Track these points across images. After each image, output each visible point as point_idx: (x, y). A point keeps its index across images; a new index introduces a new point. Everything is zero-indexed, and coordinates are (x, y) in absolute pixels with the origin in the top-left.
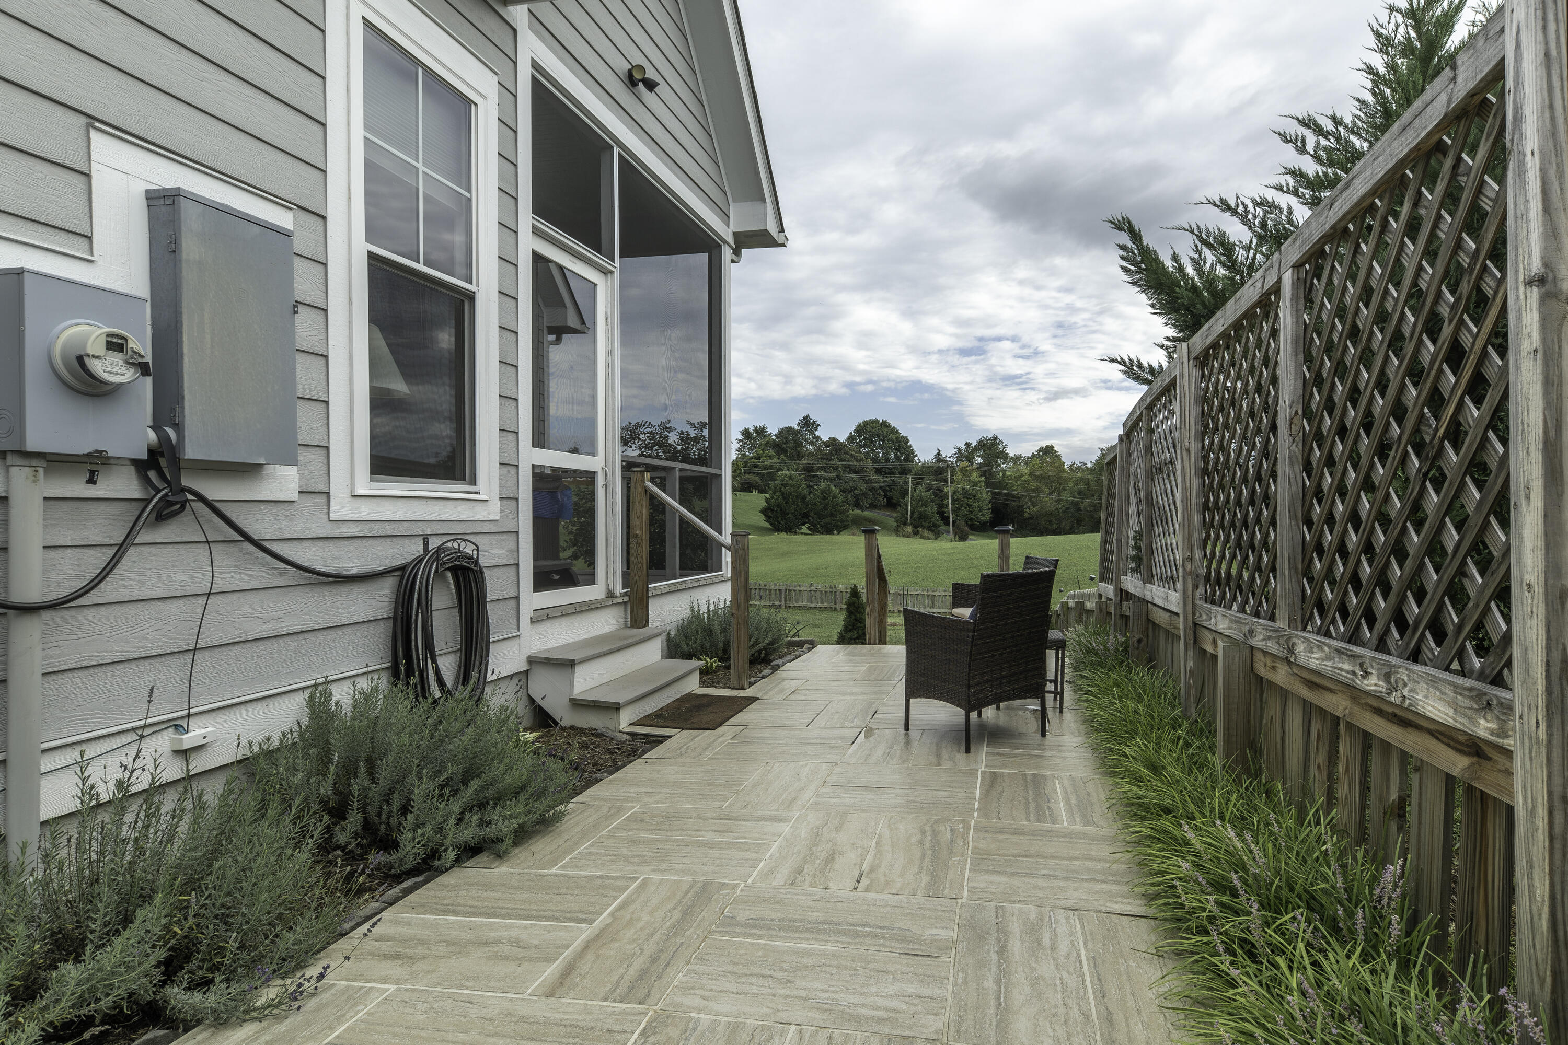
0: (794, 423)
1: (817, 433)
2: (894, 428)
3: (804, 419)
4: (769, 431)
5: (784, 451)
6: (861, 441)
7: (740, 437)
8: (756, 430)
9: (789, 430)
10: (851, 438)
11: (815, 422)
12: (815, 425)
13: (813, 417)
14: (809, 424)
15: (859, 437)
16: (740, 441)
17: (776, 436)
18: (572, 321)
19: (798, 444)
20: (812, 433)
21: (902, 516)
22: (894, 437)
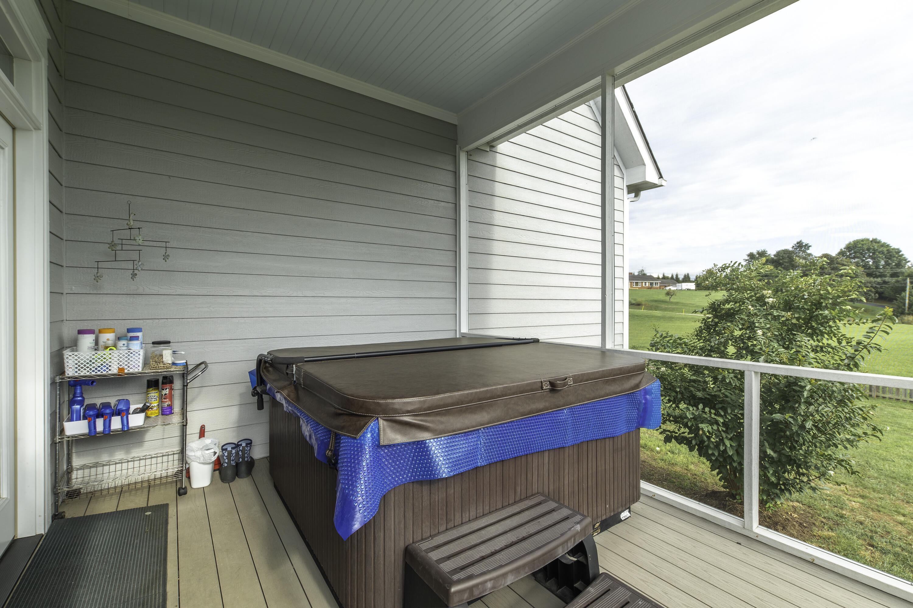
0: (789, 247)
1: (808, 252)
2: (885, 243)
3: (798, 243)
4: (769, 253)
5: (780, 264)
6: (850, 254)
7: (747, 258)
8: (758, 253)
9: (786, 252)
10: (842, 253)
11: (806, 245)
12: (807, 247)
13: (805, 242)
14: (801, 246)
15: (849, 251)
16: (746, 260)
17: (774, 255)
19: (791, 260)
20: (804, 252)
21: (899, 307)
22: (885, 249)
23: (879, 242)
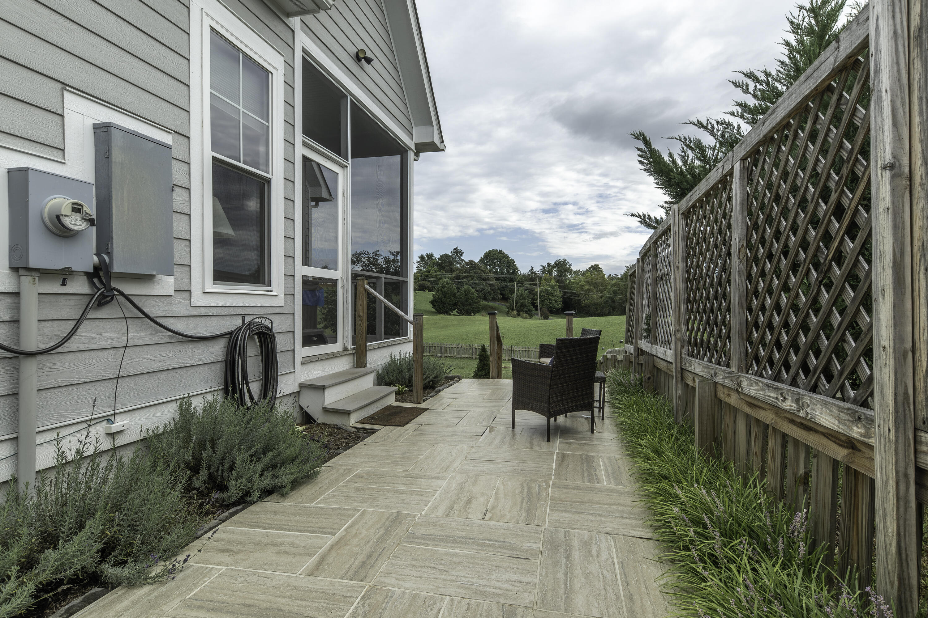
0: (449, 252)
1: (462, 258)
2: (506, 255)
3: (455, 249)
4: (435, 256)
5: (443, 268)
6: (487, 262)
7: (419, 260)
8: (427, 256)
9: (446, 256)
10: (481, 261)
11: (461, 251)
12: (461, 253)
13: (460, 248)
14: (457, 252)
15: (486, 259)
16: (418, 262)
17: (439, 259)
18: (325, 195)
19: (451, 264)
20: (459, 257)
21: (511, 305)
22: (506, 260)
23: (503, 253)
